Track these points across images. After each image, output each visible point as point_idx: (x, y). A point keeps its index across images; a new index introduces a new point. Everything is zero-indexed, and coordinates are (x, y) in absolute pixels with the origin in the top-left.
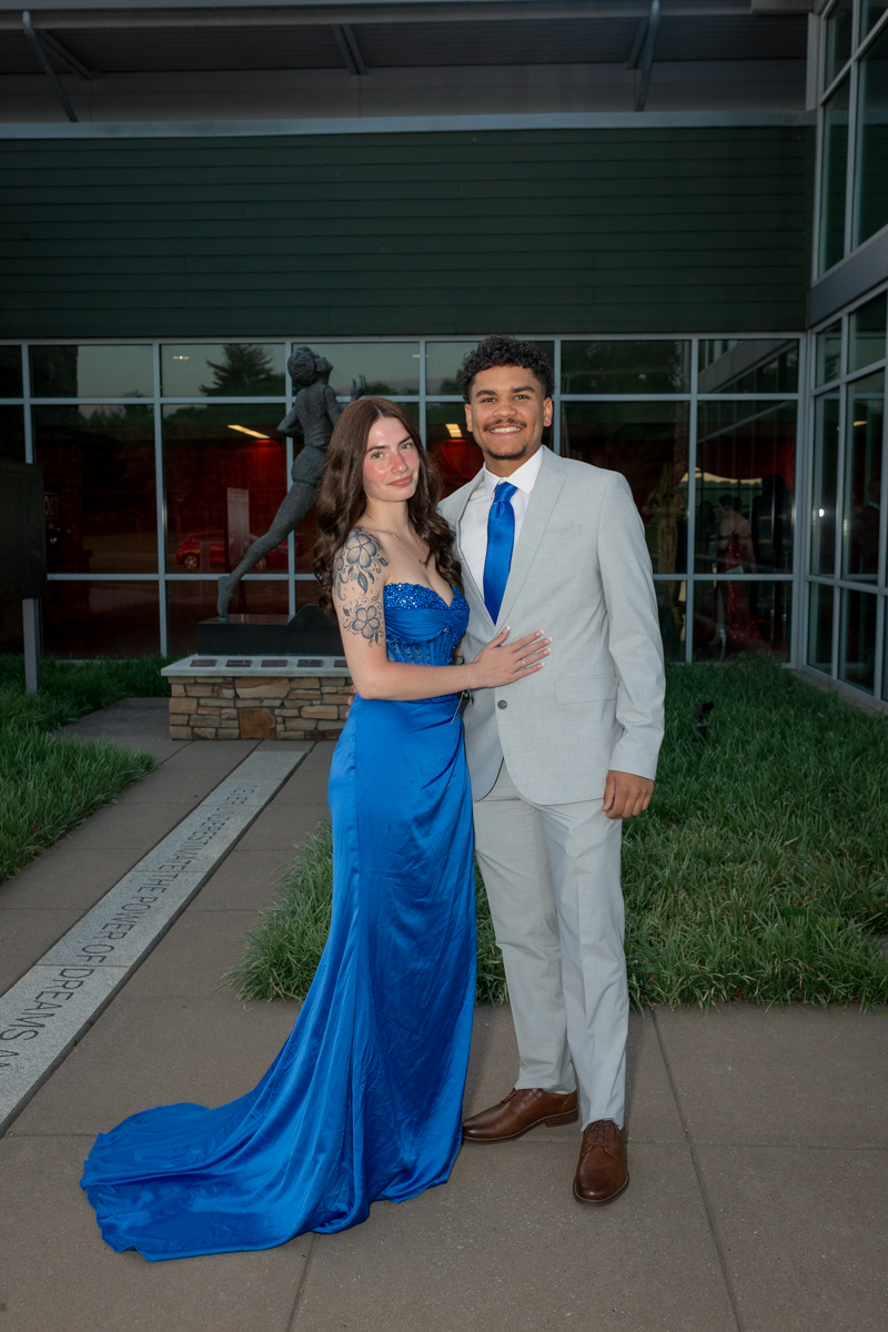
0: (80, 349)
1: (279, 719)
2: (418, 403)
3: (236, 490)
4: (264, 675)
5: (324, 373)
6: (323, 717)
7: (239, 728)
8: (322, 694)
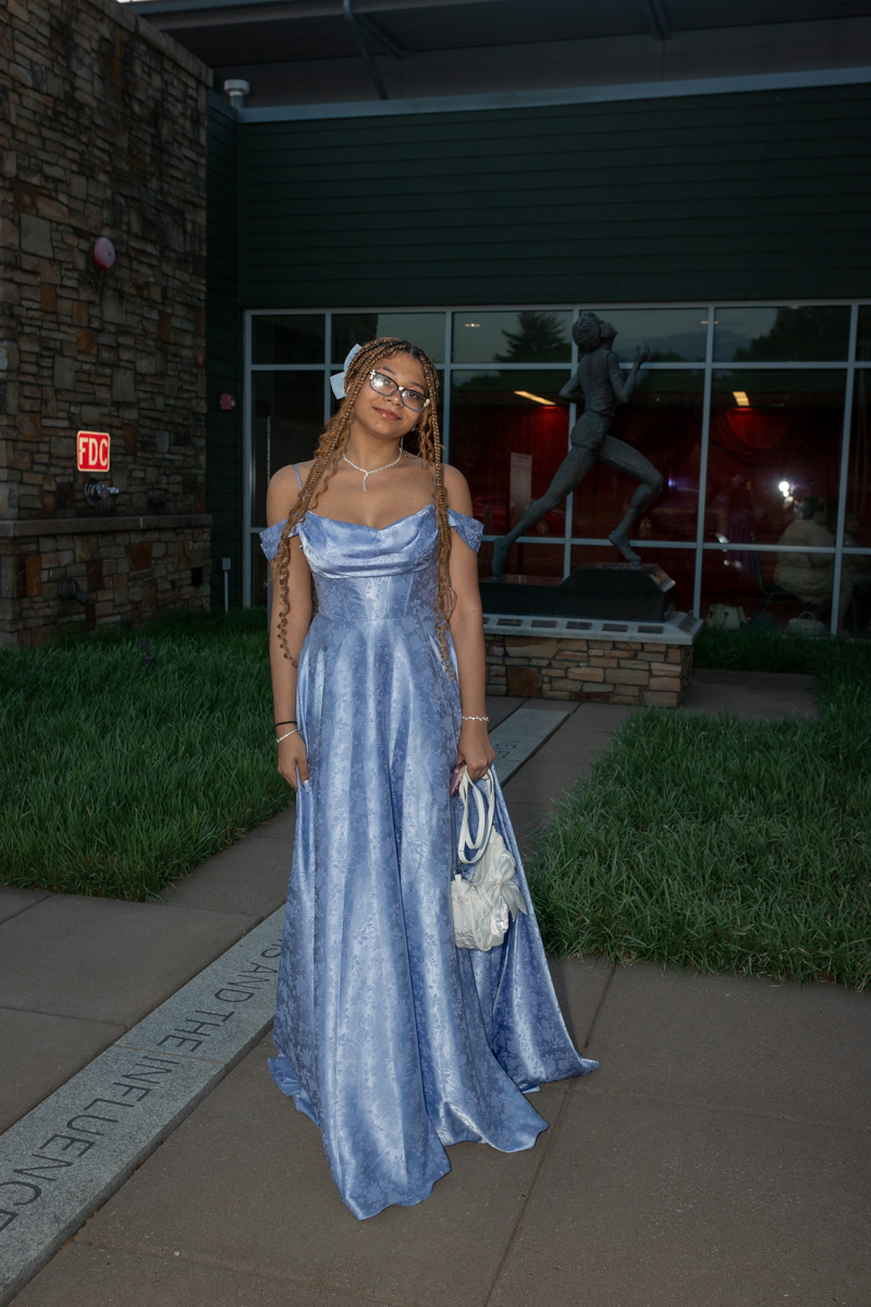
0: (380, 317)
1: (546, 679)
2: (703, 370)
3: (520, 455)
4: (533, 634)
5: (608, 339)
6: (589, 679)
7: (507, 685)
8: (589, 656)
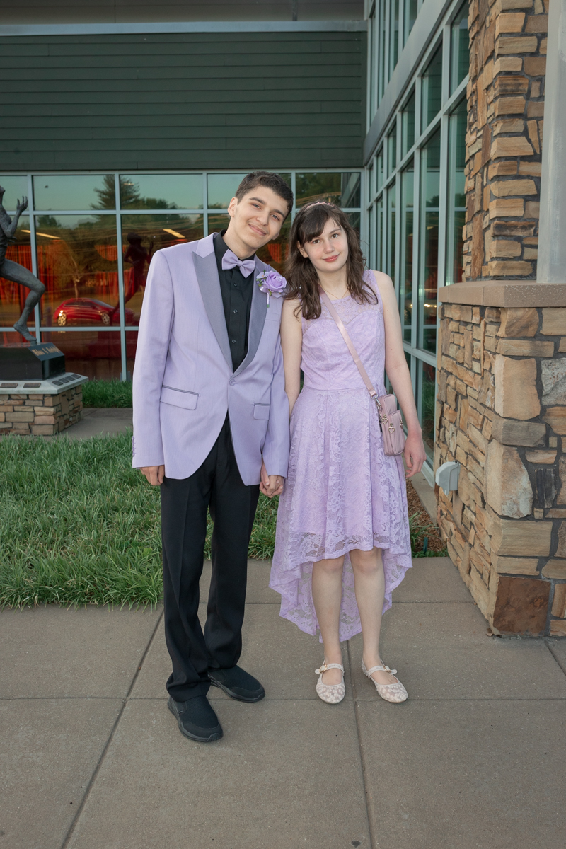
2: (115, 215)
